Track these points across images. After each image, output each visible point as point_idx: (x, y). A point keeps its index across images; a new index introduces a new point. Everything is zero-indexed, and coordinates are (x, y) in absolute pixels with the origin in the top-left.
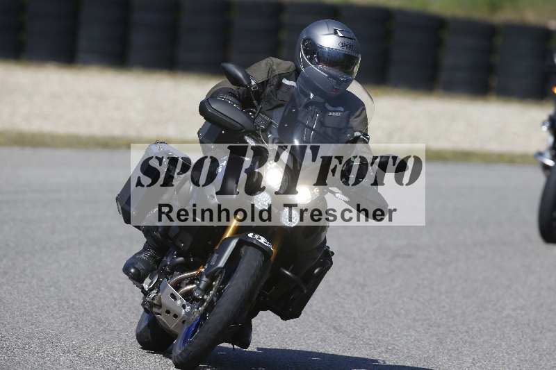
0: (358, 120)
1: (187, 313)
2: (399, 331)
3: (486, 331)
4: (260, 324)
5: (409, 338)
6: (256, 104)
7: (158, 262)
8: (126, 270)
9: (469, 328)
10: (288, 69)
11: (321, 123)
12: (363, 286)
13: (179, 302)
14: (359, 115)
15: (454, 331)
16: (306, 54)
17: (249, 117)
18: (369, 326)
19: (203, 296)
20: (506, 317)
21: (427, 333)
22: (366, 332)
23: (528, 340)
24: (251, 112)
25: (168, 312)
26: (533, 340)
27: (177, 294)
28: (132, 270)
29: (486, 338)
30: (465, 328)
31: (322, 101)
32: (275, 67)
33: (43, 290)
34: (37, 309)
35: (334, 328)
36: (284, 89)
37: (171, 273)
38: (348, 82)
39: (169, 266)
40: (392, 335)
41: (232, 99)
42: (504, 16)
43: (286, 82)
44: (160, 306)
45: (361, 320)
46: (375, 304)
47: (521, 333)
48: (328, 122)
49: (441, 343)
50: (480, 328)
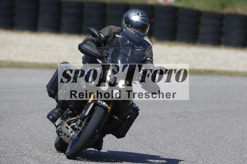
0: (149, 52)
1: (73, 135)
2: (181, 149)
3: (219, 150)
4: (119, 146)
5: (185, 153)
6: (103, 45)
7: (62, 113)
8: (48, 117)
9: (212, 148)
10: (118, 30)
11: (132, 53)
12: (165, 130)
13: (69, 131)
14: (149, 50)
15: (205, 150)
16: (126, 23)
17: (100, 51)
18: (168, 147)
19: (79, 128)
20: (228, 144)
21: (193, 151)
22: (166, 150)
23: (238, 154)
24: (101, 48)
25: (65, 135)
26: (240, 154)
27: (69, 127)
28: (51, 117)
29: (219, 153)
30: (210, 149)
31: (133, 44)
32: (112, 30)
33: (22, 131)
34: (20, 140)
35: (152, 148)
36: (116, 39)
37: (66, 118)
38: (144, 36)
39: (66, 115)
40: (178, 152)
41: (92, 43)
42: (228, 10)
43: (117, 36)
44: (61, 132)
45: (164, 145)
46: (170, 138)
47: (235, 151)
48: (135, 53)
49: (199, 155)
50: (216, 148)
